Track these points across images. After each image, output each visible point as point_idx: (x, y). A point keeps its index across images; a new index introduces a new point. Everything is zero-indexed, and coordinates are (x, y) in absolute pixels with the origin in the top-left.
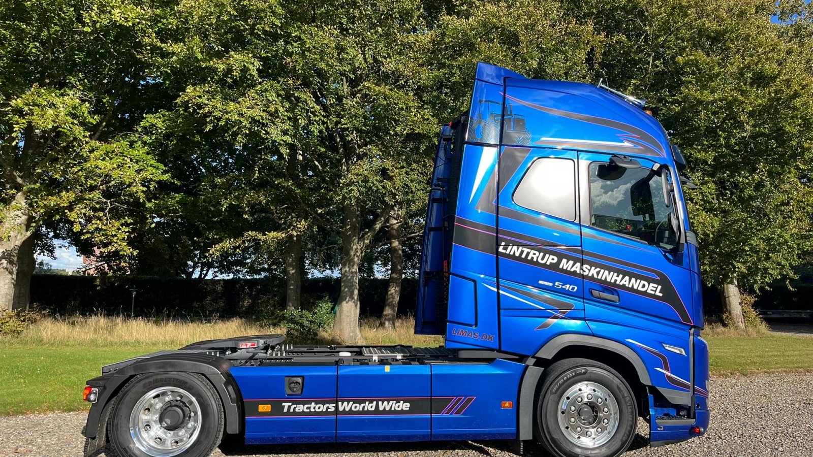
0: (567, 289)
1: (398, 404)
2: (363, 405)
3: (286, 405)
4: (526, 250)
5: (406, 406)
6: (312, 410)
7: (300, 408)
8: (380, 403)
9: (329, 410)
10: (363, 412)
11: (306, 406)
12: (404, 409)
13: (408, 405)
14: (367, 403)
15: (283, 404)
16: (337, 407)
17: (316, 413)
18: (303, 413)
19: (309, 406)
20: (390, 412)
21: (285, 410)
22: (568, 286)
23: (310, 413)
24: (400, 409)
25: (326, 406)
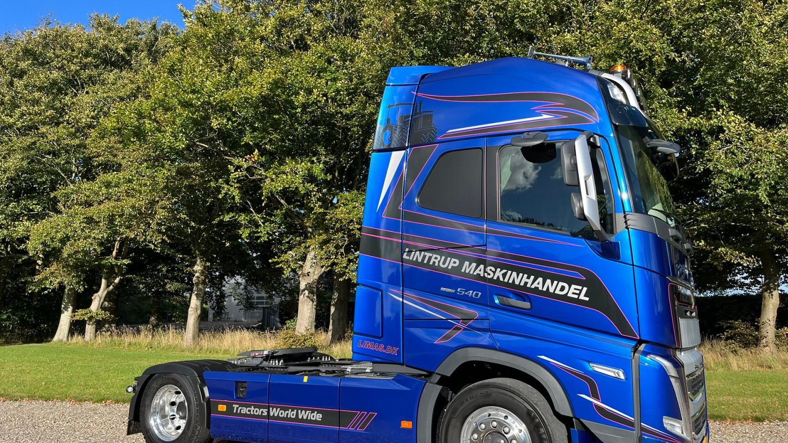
0: (470, 295)
1: (313, 414)
2: (287, 412)
3: (235, 406)
4: (428, 255)
5: (318, 417)
6: (252, 413)
7: (245, 410)
8: (299, 411)
9: (263, 414)
10: (287, 419)
11: (248, 409)
12: (318, 419)
13: (321, 415)
14: (290, 410)
15: (234, 406)
16: (268, 412)
17: (254, 416)
18: (246, 415)
19: (249, 409)
20: (307, 421)
21: (235, 411)
22: (471, 292)
23: (250, 416)
24: (314, 419)
25: (261, 410)
